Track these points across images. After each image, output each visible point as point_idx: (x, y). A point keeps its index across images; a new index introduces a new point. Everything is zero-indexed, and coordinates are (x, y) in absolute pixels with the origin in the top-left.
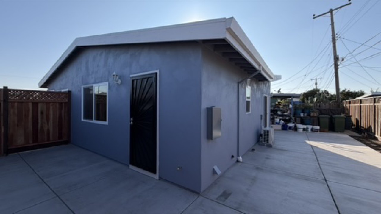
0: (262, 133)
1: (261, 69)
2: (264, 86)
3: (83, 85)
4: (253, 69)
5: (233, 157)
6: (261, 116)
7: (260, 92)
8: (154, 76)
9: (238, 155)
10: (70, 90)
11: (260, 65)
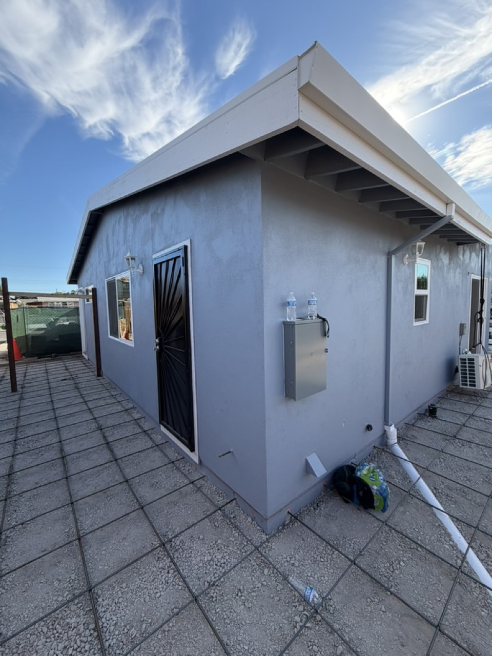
0: (459, 365)
1: (453, 214)
2: (474, 254)
3: (107, 278)
4: (430, 216)
5: (369, 428)
6: (462, 326)
7: (458, 271)
8: (181, 254)
9: (386, 422)
10: (95, 287)
11: (448, 203)
